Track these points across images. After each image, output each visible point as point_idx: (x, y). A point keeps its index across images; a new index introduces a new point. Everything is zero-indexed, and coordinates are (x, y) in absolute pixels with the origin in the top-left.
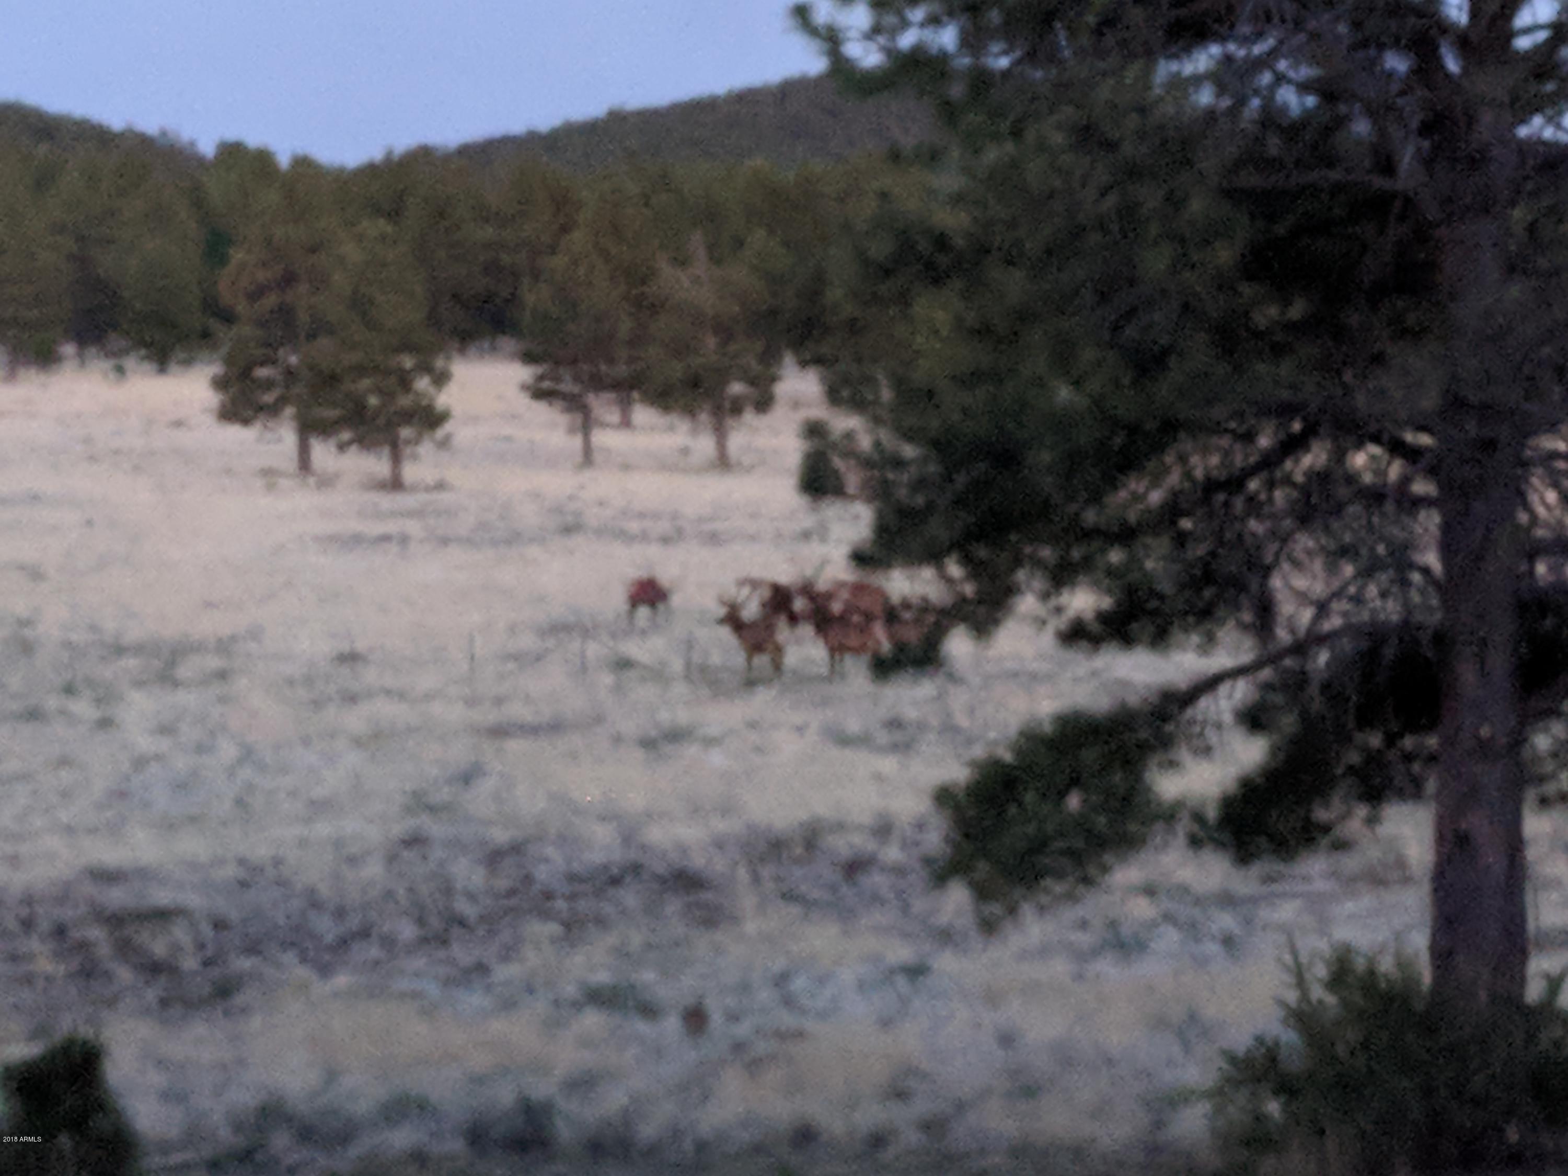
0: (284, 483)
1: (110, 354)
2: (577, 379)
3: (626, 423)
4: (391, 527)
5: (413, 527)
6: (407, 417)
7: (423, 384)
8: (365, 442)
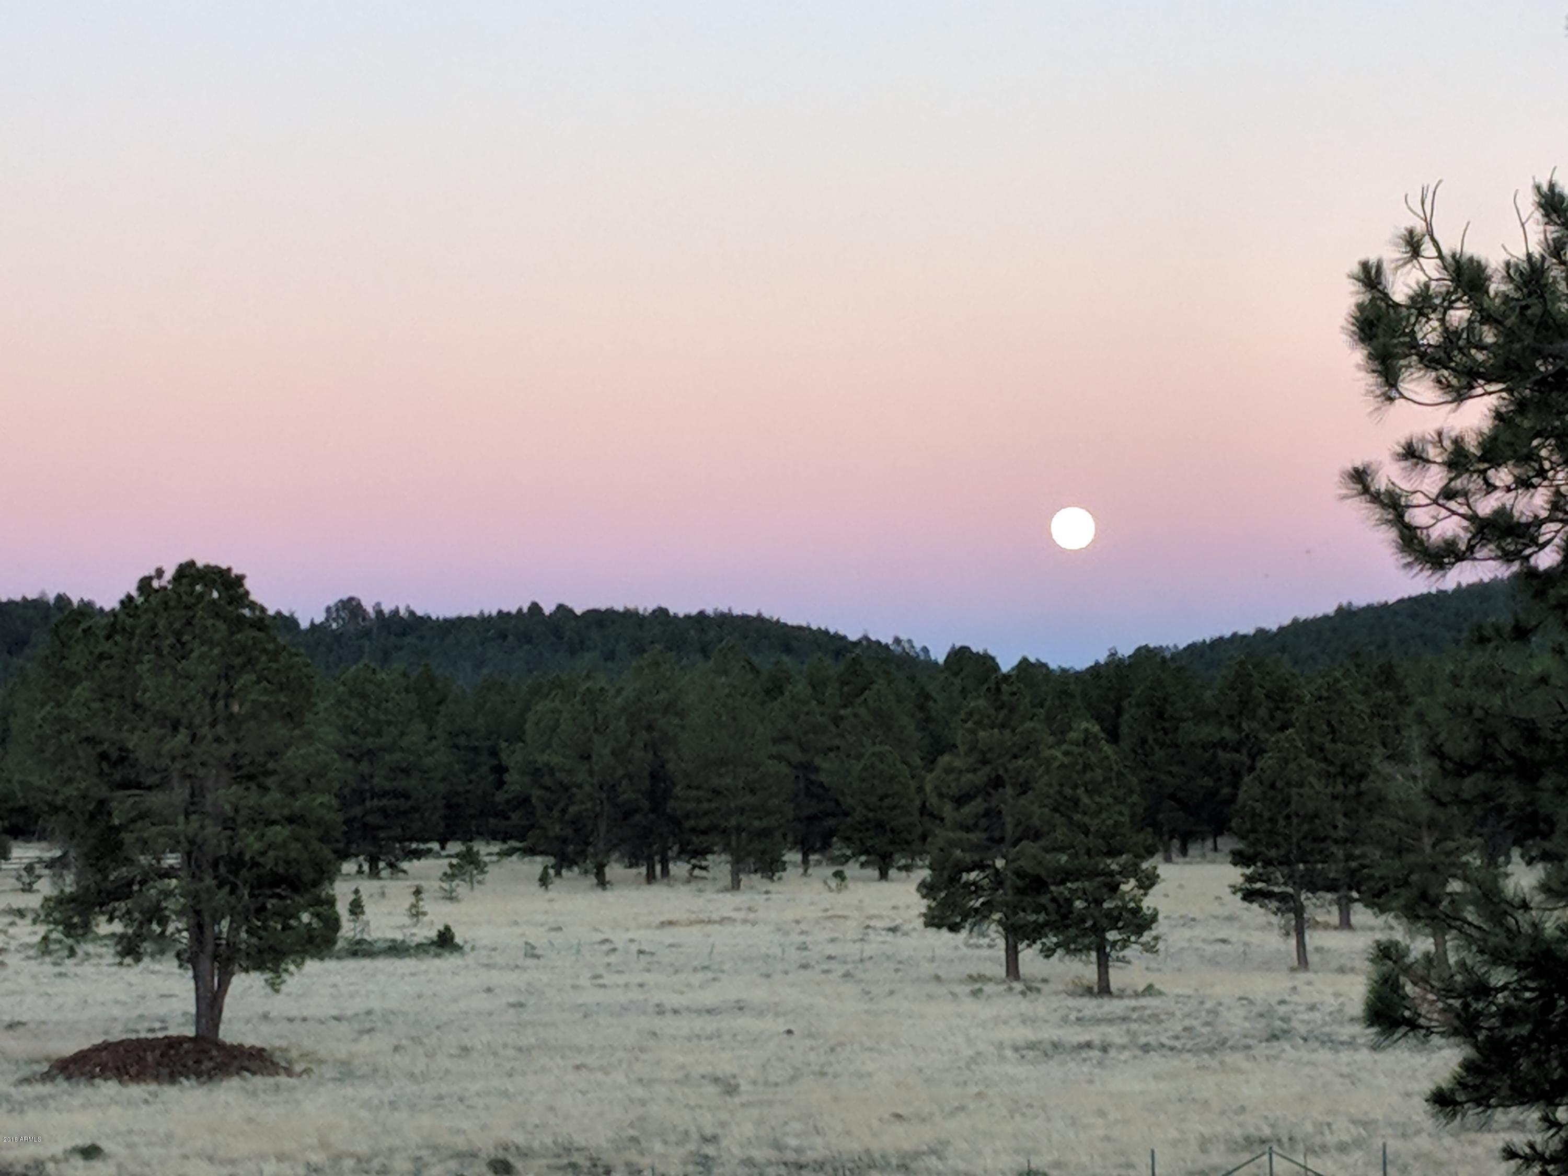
0: (989, 988)
1: (833, 860)
2: (1289, 878)
3: (1346, 924)
4: (1094, 1035)
5: (1115, 1034)
6: (1113, 920)
7: (1129, 886)
8: (1070, 947)
